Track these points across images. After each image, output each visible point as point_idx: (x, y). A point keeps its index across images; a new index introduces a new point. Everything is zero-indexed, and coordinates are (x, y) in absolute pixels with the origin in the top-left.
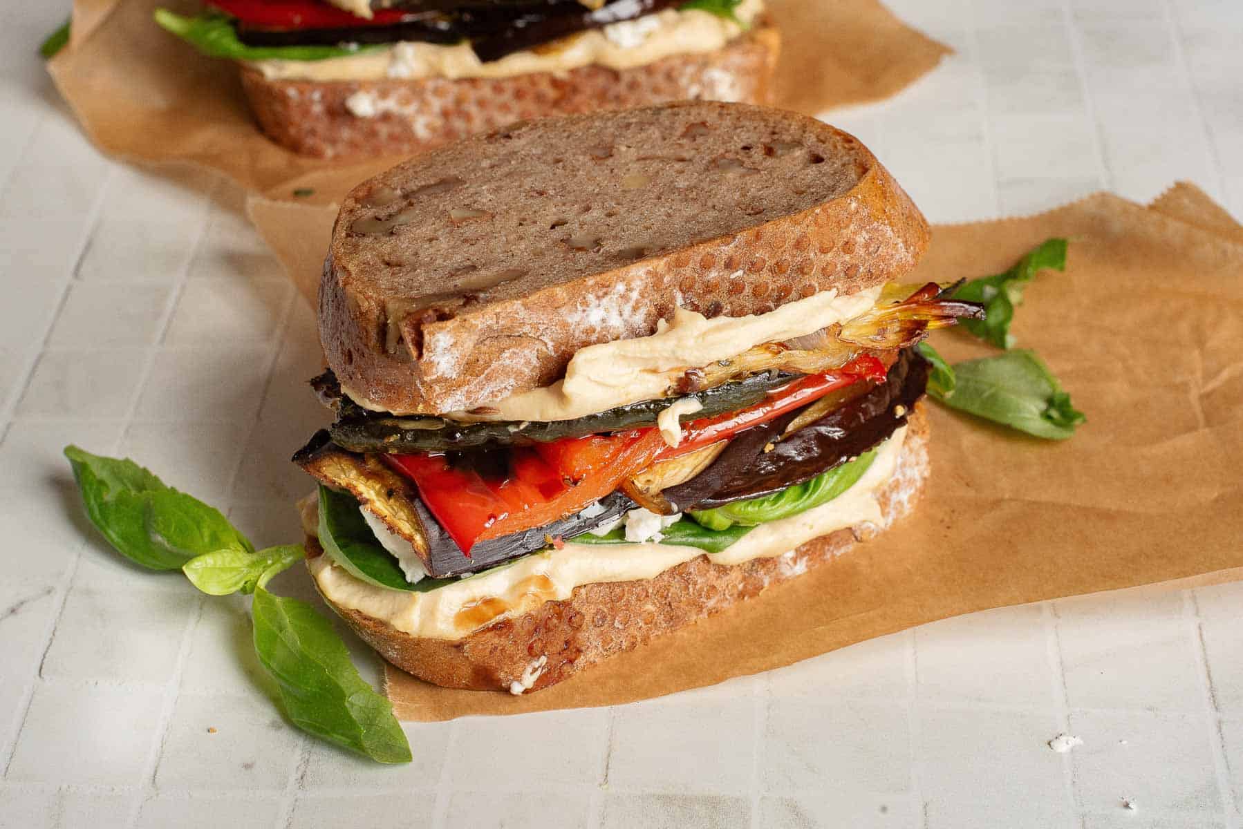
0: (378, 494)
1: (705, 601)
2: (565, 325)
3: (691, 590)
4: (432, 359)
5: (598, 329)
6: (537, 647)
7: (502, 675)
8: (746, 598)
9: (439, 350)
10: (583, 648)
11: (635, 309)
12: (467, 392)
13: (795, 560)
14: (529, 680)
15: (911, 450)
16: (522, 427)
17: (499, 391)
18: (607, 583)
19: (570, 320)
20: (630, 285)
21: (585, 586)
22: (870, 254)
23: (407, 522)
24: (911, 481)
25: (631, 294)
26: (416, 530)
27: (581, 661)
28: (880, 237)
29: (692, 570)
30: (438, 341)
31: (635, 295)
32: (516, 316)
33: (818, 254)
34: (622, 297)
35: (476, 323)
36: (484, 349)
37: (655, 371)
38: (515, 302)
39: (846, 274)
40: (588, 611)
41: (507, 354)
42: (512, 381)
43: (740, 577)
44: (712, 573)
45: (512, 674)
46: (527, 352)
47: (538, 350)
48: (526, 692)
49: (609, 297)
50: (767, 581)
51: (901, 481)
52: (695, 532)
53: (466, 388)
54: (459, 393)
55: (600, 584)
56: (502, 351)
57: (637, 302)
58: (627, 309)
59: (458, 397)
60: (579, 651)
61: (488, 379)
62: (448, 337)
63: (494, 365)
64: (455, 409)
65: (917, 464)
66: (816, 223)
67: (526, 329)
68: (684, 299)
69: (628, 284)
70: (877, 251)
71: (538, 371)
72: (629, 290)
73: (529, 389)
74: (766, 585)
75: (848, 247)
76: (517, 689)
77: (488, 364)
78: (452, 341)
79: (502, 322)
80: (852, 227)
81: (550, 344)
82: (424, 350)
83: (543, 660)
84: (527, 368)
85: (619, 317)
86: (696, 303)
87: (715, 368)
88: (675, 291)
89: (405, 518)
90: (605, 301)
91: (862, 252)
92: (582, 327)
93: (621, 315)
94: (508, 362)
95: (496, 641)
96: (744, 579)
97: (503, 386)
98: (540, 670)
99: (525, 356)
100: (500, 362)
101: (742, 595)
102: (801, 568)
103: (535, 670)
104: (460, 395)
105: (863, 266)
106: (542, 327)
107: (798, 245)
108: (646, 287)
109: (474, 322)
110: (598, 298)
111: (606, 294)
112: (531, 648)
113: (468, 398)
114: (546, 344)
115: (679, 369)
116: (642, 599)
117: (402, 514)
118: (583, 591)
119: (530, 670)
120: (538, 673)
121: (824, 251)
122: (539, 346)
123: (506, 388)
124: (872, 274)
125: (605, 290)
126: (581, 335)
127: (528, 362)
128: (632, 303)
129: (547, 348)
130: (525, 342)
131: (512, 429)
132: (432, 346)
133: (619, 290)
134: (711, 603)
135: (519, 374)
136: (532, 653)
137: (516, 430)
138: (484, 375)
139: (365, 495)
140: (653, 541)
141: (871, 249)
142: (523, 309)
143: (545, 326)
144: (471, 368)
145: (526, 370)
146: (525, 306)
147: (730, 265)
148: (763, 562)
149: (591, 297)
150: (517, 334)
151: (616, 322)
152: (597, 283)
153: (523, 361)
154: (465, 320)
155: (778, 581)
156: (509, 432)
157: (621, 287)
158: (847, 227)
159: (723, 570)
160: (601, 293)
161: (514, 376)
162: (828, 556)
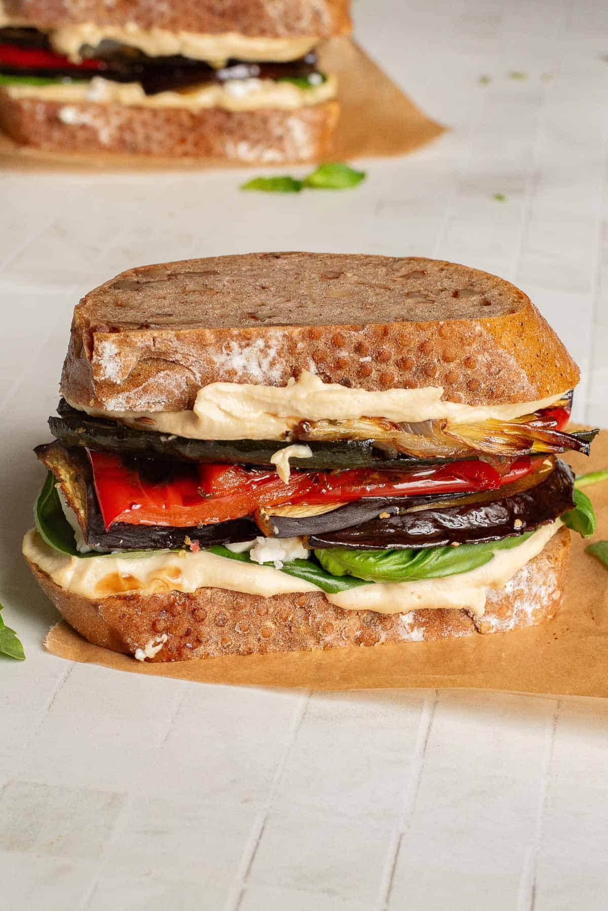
0: (71, 478)
1: (322, 634)
2: (210, 362)
3: (310, 620)
4: (100, 363)
5: (240, 373)
6: (161, 625)
7: (129, 640)
8: (362, 645)
9: (106, 356)
10: (204, 640)
11: (272, 364)
12: (127, 397)
13: (412, 627)
14: (151, 651)
15: (539, 569)
16: (170, 438)
17: (153, 403)
18: (232, 592)
19: (215, 359)
20: (267, 342)
21: (212, 588)
22: (490, 374)
23: (81, 499)
24: (536, 598)
25: (269, 351)
26: (83, 506)
27: (201, 649)
28: (502, 363)
29: (313, 604)
30: (104, 347)
31: (272, 352)
32: (170, 343)
33: (442, 361)
34: (261, 351)
35: (135, 340)
36: (145, 366)
37: (275, 415)
38: (170, 331)
39: (468, 386)
40: (211, 612)
41: (162, 374)
42: (164, 397)
43: (358, 624)
44: (331, 612)
45: (137, 642)
46: (178, 376)
47: (187, 377)
48: (147, 660)
49: (251, 348)
50: (383, 636)
51: (525, 593)
52: (315, 571)
53: (127, 394)
54: (121, 396)
55: (225, 591)
56: (158, 371)
57: (274, 359)
58: (266, 363)
59: (120, 400)
60: (199, 641)
61: (145, 390)
62: (113, 346)
63: (151, 380)
64: (116, 410)
65: (544, 583)
66: (441, 334)
67: (178, 357)
68: (317, 368)
69: (266, 342)
70: (498, 373)
71: (187, 395)
72: (268, 346)
73: (179, 410)
74: (383, 639)
75: (468, 362)
76: (140, 655)
77: (146, 379)
78: (117, 351)
79: (158, 345)
80: (474, 346)
81: (198, 375)
82: (94, 353)
83: (165, 638)
84: (178, 390)
85: (259, 369)
86: (328, 374)
87: (325, 424)
88: (308, 358)
89: (79, 496)
90: (246, 350)
91: (484, 370)
92: (226, 368)
93: (260, 366)
94: (161, 381)
95: (124, 609)
96: (362, 627)
97: (157, 400)
98: (161, 646)
99: (176, 379)
100: (156, 380)
101: (358, 641)
102: (417, 635)
103: (156, 644)
104: (121, 398)
105: (484, 383)
106: (191, 359)
107: (422, 348)
108: (282, 348)
109: (133, 339)
110: (241, 347)
111: (248, 345)
112: (154, 624)
113: (128, 402)
114: (194, 374)
115: (296, 418)
116: (262, 614)
117: (79, 494)
118: (209, 592)
119: (152, 642)
120: (159, 647)
121: (446, 359)
122: (188, 374)
123: (159, 402)
124: (492, 392)
125: (247, 342)
126: (225, 374)
127: (178, 386)
128: (270, 359)
129: (196, 378)
130: (177, 368)
131: (163, 439)
132: (100, 351)
133: (259, 345)
134: (328, 639)
135: (170, 393)
136: (154, 629)
137: (166, 440)
138: (141, 387)
139: (63, 477)
140: (274, 566)
141: (492, 370)
142: (175, 339)
143: (194, 359)
144: (134, 380)
145: (177, 392)
146: (178, 337)
147: (359, 349)
148: (379, 617)
149: (234, 345)
150: (171, 360)
151: (255, 371)
152: (240, 334)
153: (174, 383)
154: (128, 336)
155: (395, 640)
156: (161, 442)
157: (260, 343)
158: (470, 344)
159: (340, 612)
160: (243, 343)
161: (166, 394)
162: (446, 634)
